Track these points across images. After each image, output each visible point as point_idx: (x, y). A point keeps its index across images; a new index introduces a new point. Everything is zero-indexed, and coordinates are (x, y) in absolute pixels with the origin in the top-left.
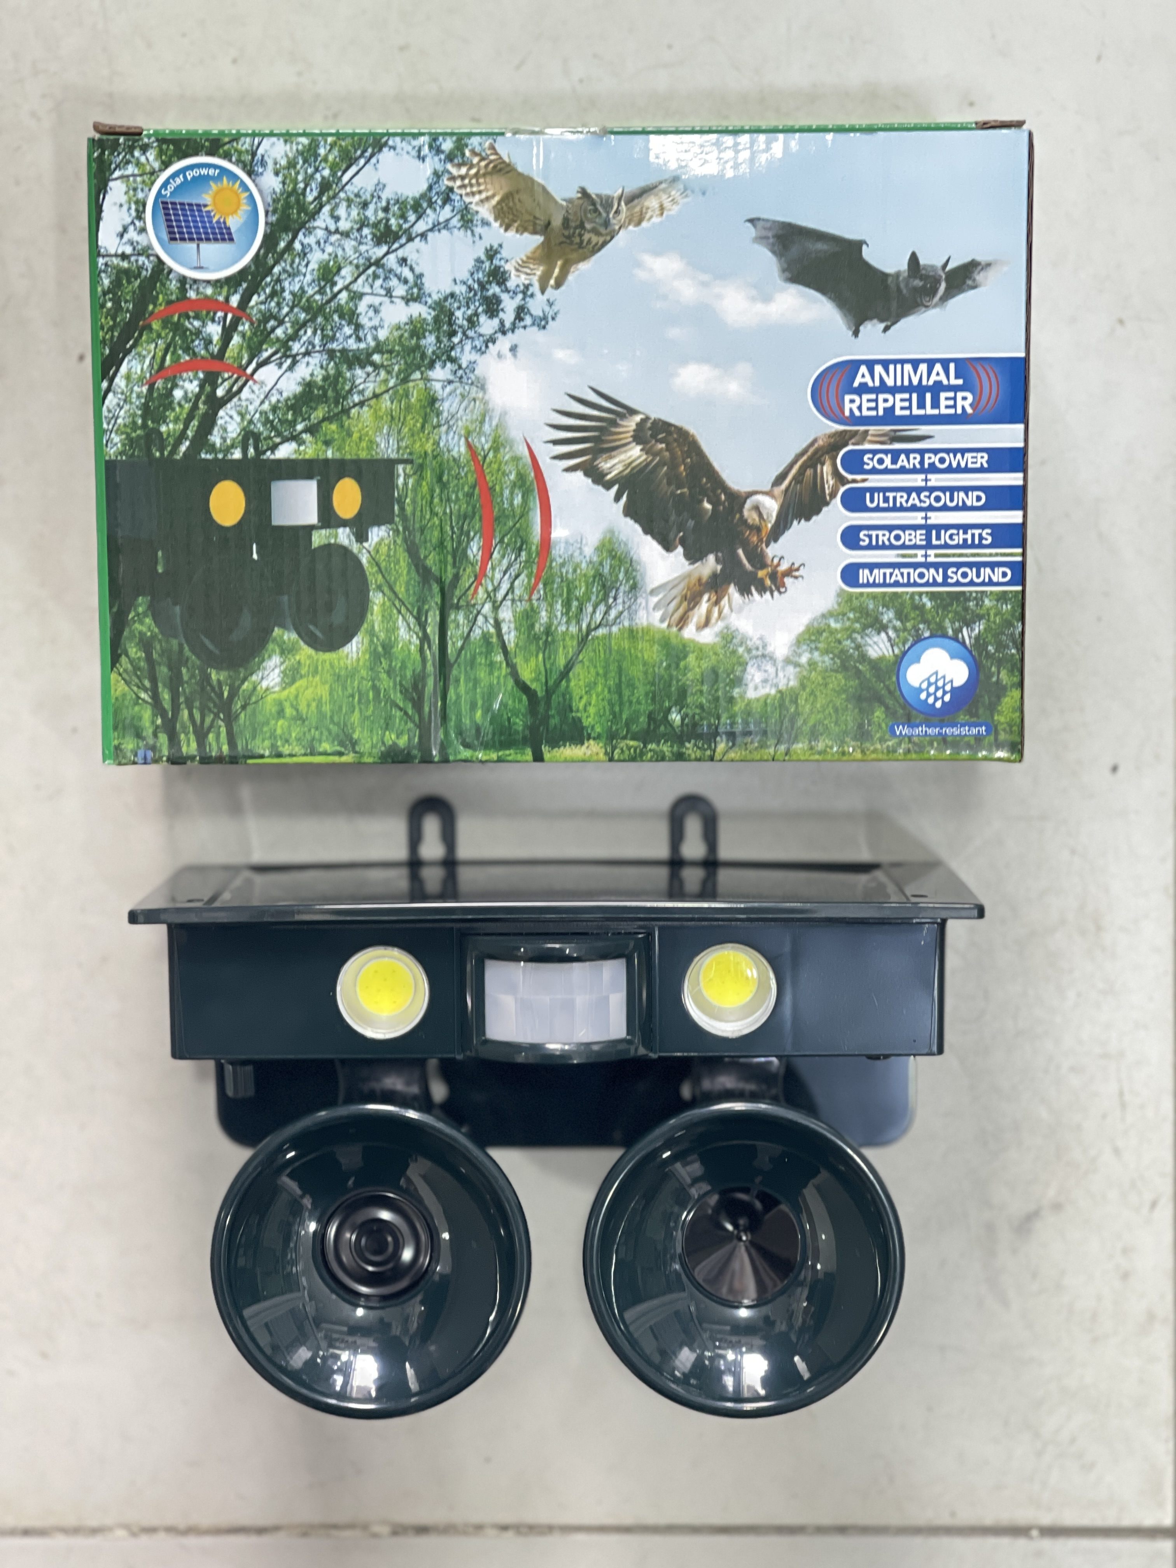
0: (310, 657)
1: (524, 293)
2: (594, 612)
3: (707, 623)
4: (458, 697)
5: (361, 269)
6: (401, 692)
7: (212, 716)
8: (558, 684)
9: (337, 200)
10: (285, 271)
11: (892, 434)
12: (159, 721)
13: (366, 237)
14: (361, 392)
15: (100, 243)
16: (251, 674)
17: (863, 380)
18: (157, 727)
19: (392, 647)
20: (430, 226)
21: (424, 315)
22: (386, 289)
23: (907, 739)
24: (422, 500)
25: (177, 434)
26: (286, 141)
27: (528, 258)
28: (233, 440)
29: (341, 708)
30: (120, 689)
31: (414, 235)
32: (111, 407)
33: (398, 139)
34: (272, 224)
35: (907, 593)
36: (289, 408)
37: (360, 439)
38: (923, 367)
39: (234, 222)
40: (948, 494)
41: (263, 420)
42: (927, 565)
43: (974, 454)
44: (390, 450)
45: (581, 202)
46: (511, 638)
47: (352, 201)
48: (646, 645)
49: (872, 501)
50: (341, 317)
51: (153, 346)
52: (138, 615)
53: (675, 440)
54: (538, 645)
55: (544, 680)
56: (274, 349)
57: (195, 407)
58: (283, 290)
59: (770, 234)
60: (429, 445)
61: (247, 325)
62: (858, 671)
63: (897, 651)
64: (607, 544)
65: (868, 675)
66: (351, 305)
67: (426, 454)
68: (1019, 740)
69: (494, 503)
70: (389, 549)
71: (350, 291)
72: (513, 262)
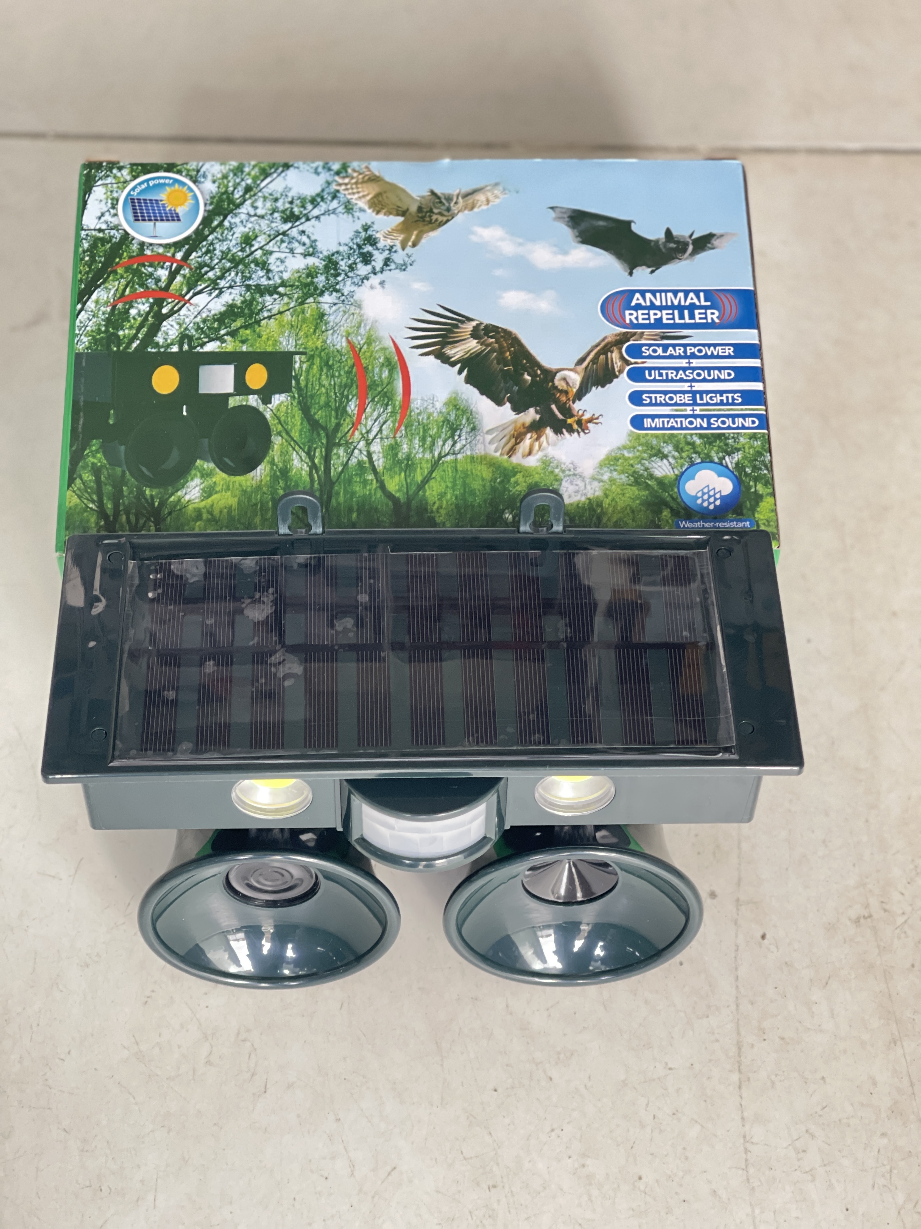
0: (223, 479)
1: (389, 250)
2: (444, 445)
3: (530, 453)
5: (272, 237)
7: (145, 519)
8: (416, 493)
9: (256, 197)
10: (217, 238)
11: (662, 334)
12: (102, 523)
13: (276, 218)
14: (269, 310)
15: (83, 223)
16: (177, 491)
17: (638, 302)
18: (101, 527)
19: (288, 472)
20: (323, 212)
21: (317, 264)
22: (289, 249)
24: (313, 377)
25: (131, 336)
26: (221, 164)
28: (173, 339)
29: (246, 513)
30: (73, 501)
31: (310, 217)
32: (82, 320)
33: (301, 163)
34: (209, 211)
35: (681, 434)
36: (215, 320)
37: (268, 339)
38: (681, 295)
39: (180, 210)
40: (706, 371)
41: (196, 327)
42: (695, 416)
43: (724, 347)
44: (289, 346)
45: (430, 197)
46: (380, 463)
47: (267, 197)
48: (484, 467)
49: (650, 375)
50: (257, 265)
51: (117, 283)
52: (91, 452)
53: (502, 337)
54: (400, 467)
55: (405, 490)
56: (206, 284)
57: (146, 319)
58: (215, 249)
59: (566, 216)
60: (319, 342)
61: (187, 270)
62: (648, 485)
63: (677, 472)
64: (453, 401)
65: (656, 488)
66: (264, 258)
67: (317, 348)
68: (775, 531)
69: (367, 377)
70: (287, 408)
71: (263, 250)
72: (382, 232)
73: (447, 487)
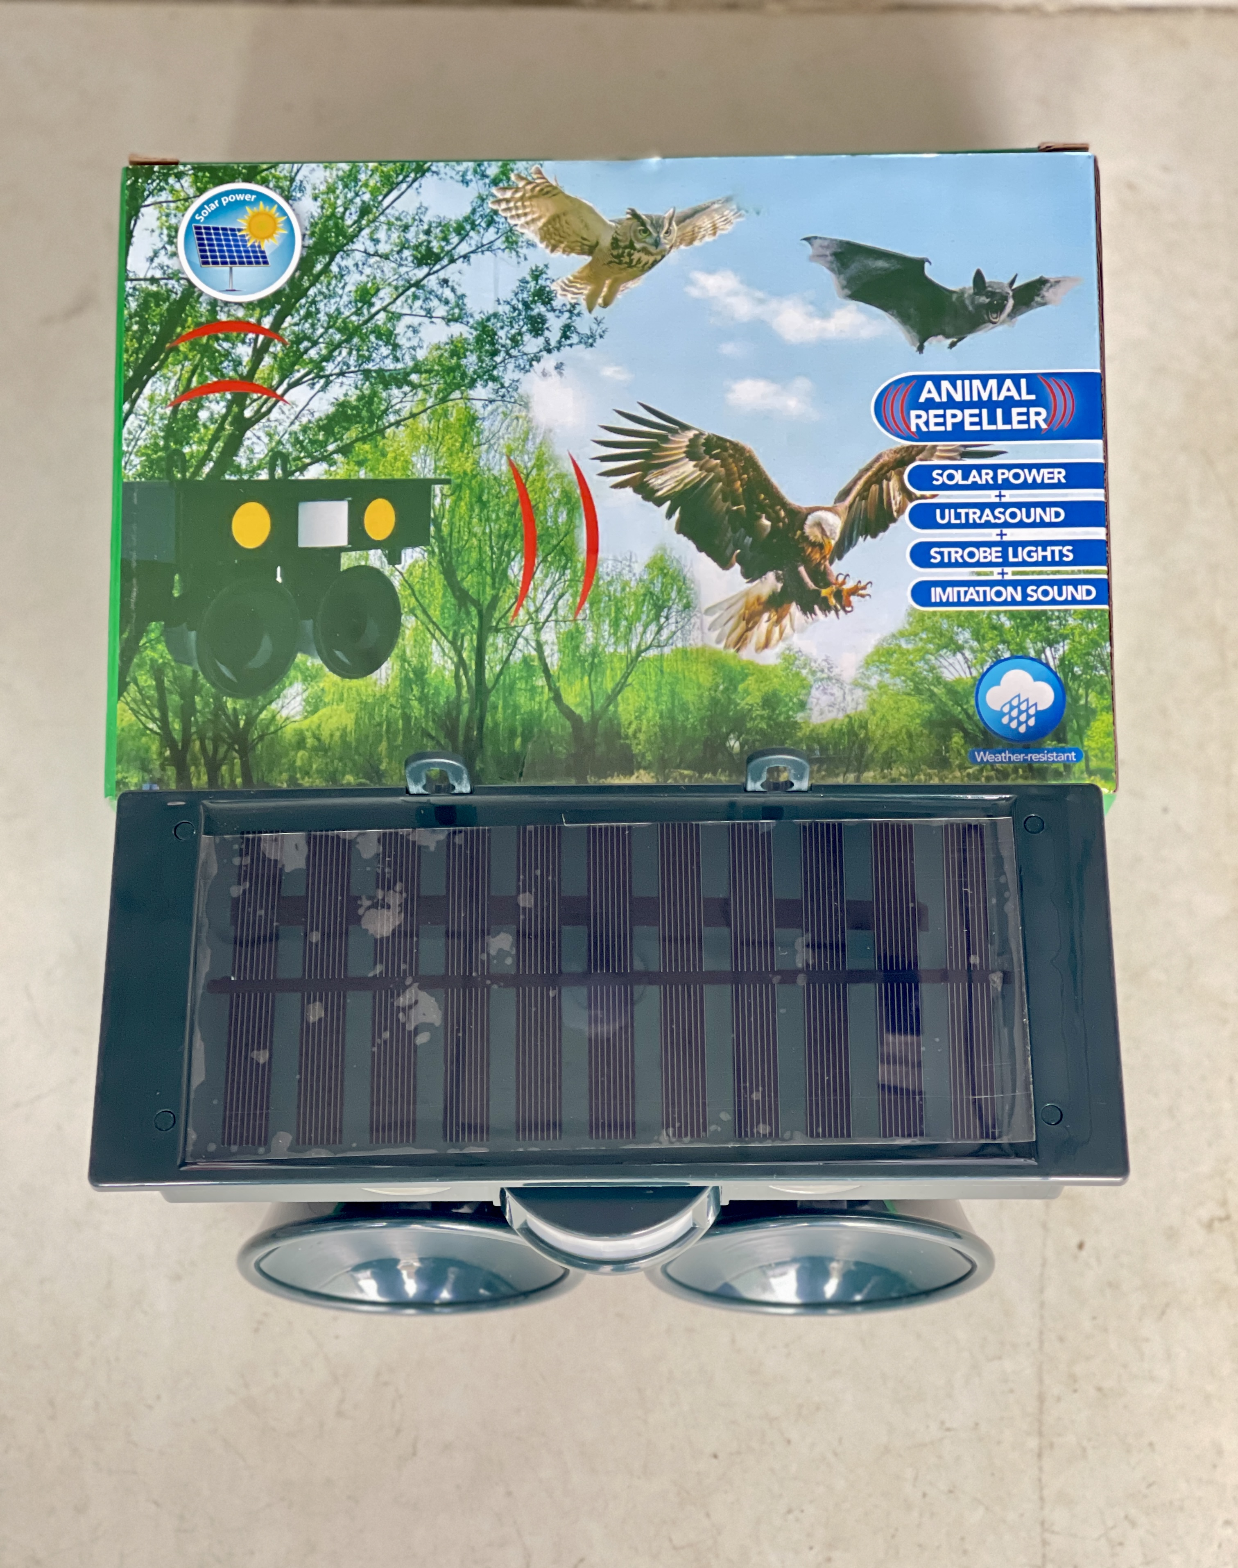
0: (335, 684)
1: (570, 312)
2: (644, 632)
3: (766, 645)
4: (496, 724)
5: (400, 290)
6: (434, 721)
7: (226, 747)
8: (605, 708)
9: (378, 224)
10: (321, 293)
11: (962, 449)
12: (168, 753)
13: (407, 259)
14: (397, 412)
15: (128, 268)
16: (270, 703)
17: (930, 396)
18: (166, 759)
19: (424, 673)
20: (474, 248)
21: (466, 335)
22: (425, 309)
23: (989, 767)
24: (460, 520)
25: (201, 455)
26: (326, 167)
27: (575, 277)
28: (261, 460)
29: (367, 737)
30: (126, 719)
31: (456, 257)
32: (132, 429)
33: (442, 164)
34: (308, 247)
35: (984, 612)
36: (321, 428)
37: (395, 459)
38: (993, 383)
39: (269, 246)
40: (1024, 510)
41: (292, 440)
42: (1005, 583)
43: (1051, 470)
44: (426, 470)
45: (630, 222)
46: (554, 661)
47: (393, 224)
48: (701, 667)
49: (943, 517)
50: (379, 337)
51: (180, 366)
52: (150, 641)
53: (731, 456)
54: (583, 667)
55: (589, 704)
56: (307, 370)
57: (221, 428)
58: (318, 311)
59: (828, 253)
60: (468, 464)
61: (279, 346)
62: (933, 694)
63: (975, 673)
64: (659, 562)
65: (945, 698)
66: (389, 325)
67: (465, 473)
68: (1113, 767)
69: (537, 522)
70: (424, 571)
71: (388, 312)
72: (559, 281)
73: (649, 698)
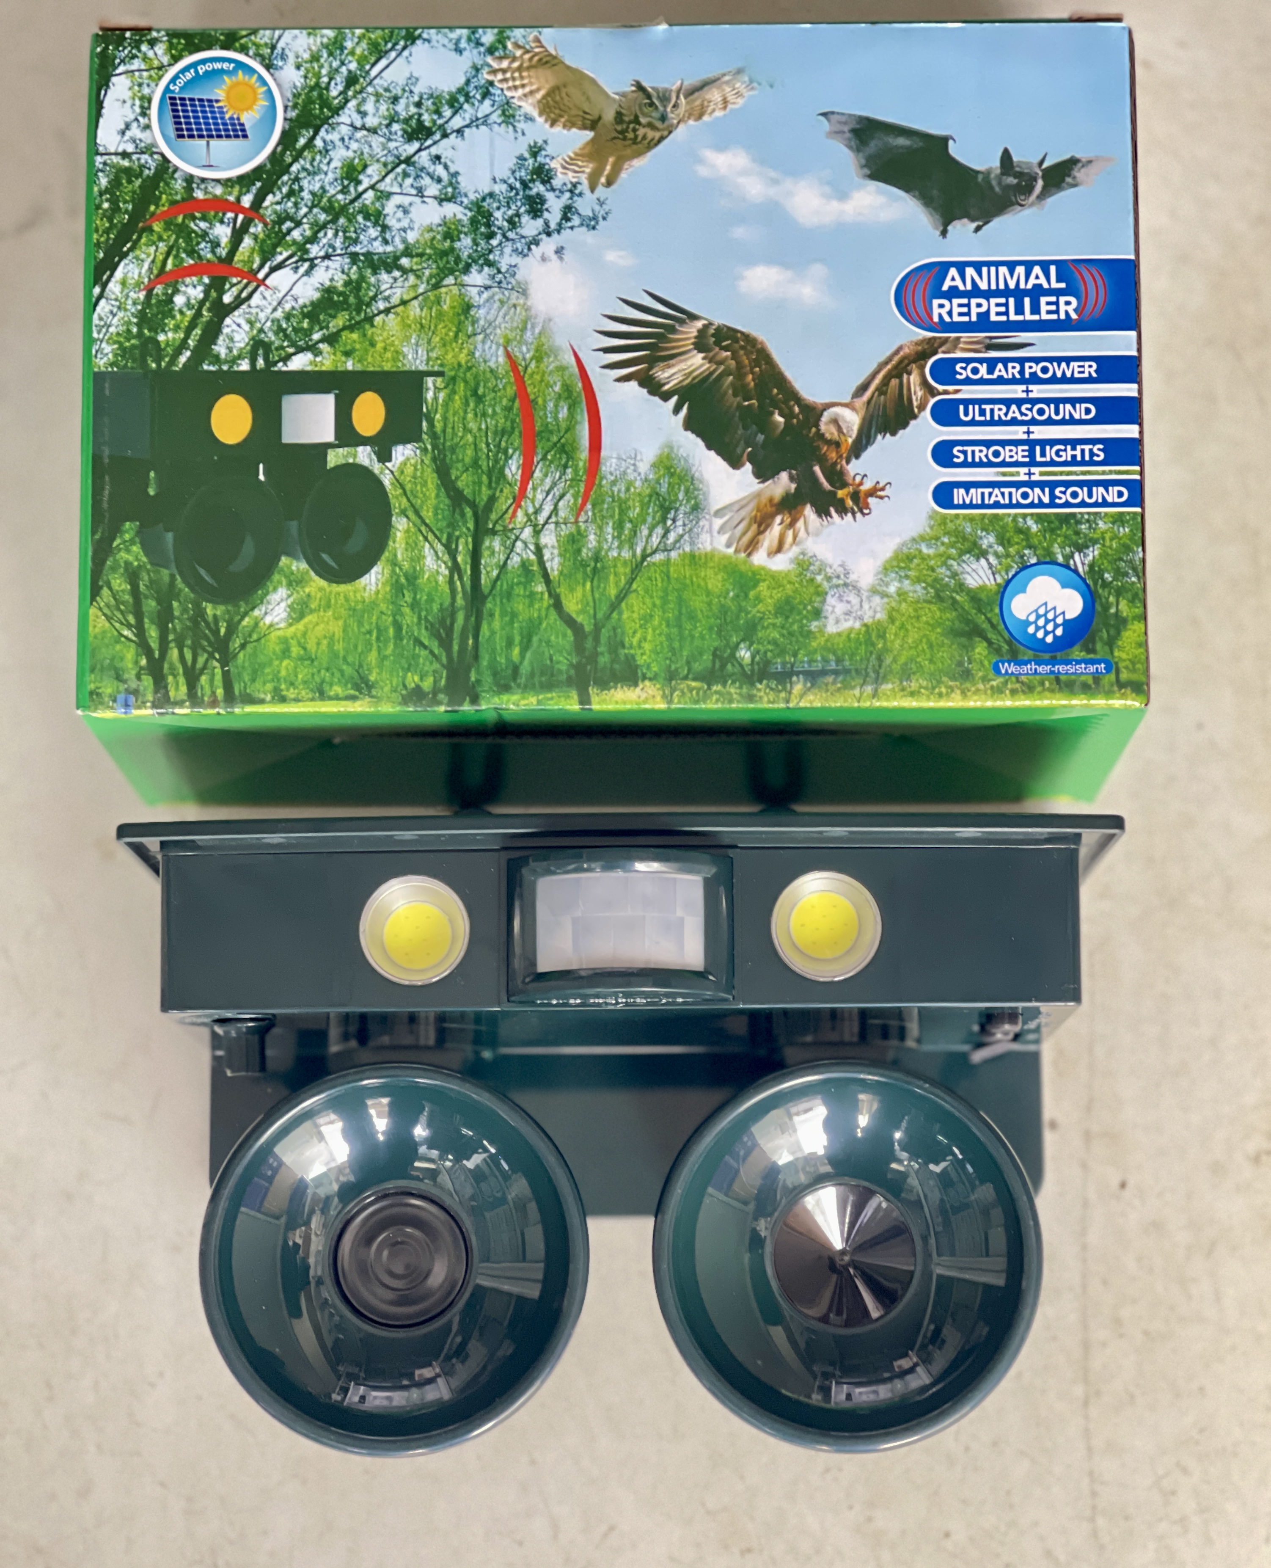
0: (321, 589)
1: (571, 191)
2: (650, 535)
3: (779, 549)
4: (493, 633)
5: (390, 167)
6: (426, 628)
7: (206, 655)
8: (608, 617)
9: (365, 95)
10: (304, 169)
11: (988, 341)
12: (144, 662)
13: (396, 133)
14: (387, 299)
15: (98, 141)
16: (253, 609)
17: (953, 284)
18: (141, 668)
19: (417, 578)
20: (468, 122)
21: (460, 216)
22: (417, 188)
23: (1014, 679)
24: (454, 415)
25: (177, 343)
26: (309, 34)
27: (576, 154)
28: (241, 349)
29: (356, 647)
30: (99, 626)
31: (449, 131)
32: (103, 315)
33: (433, 31)
34: (291, 120)
35: (1009, 515)
36: (305, 316)
37: (385, 349)
38: (1020, 270)
39: (248, 118)
40: (1052, 406)
41: (275, 328)
42: (1031, 485)
43: (1081, 364)
44: (418, 362)
45: (635, 95)
46: (554, 565)
47: (381, 95)
48: (710, 573)
49: (966, 414)
50: (367, 217)
51: (153, 249)
52: (124, 542)
53: (742, 348)
54: (585, 572)
55: (592, 612)
56: (290, 252)
57: (198, 314)
58: (301, 189)
59: (846, 129)
60: (462, 355)
61: (260, 226)
62: (955, 602)
63: (999, 580)
64: (665, 460)
65: (967, 607)
66: (378, 205)
67: (459, 365)
68: (1144, 679)
69: (536, 418)
70: (416, 469)
71: (377, 190)
72: (559, 159)
73: (654, 605)
